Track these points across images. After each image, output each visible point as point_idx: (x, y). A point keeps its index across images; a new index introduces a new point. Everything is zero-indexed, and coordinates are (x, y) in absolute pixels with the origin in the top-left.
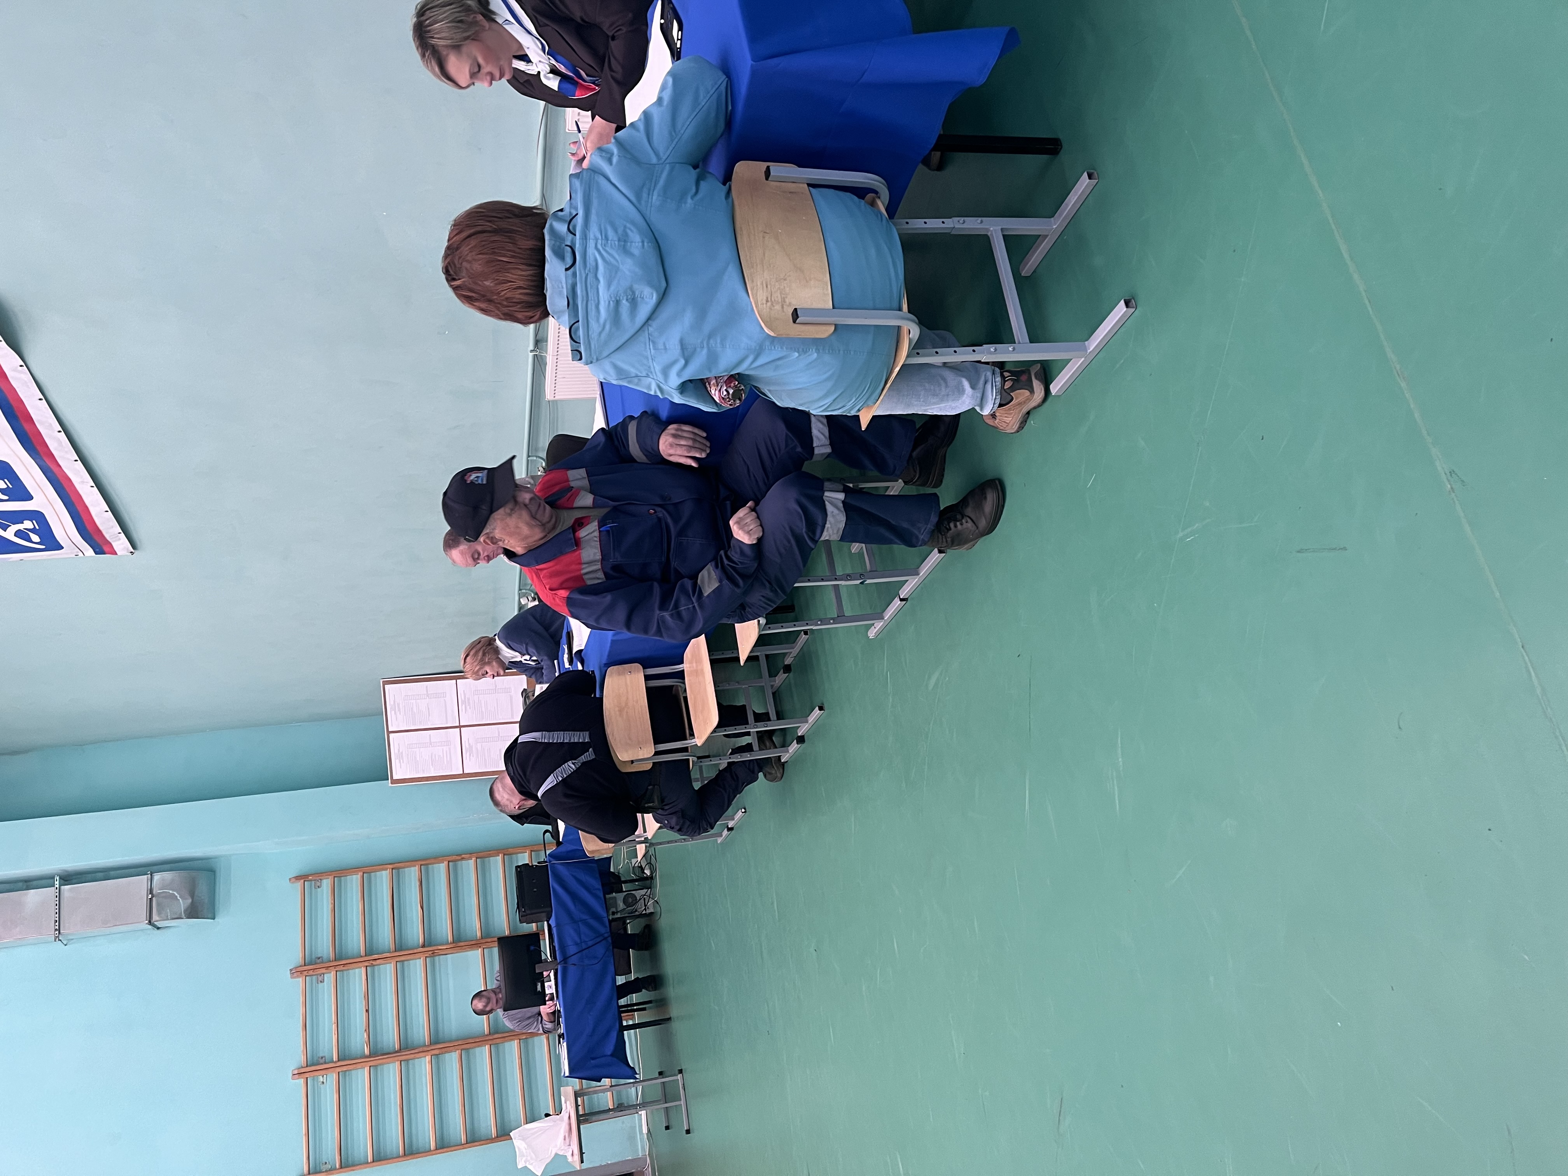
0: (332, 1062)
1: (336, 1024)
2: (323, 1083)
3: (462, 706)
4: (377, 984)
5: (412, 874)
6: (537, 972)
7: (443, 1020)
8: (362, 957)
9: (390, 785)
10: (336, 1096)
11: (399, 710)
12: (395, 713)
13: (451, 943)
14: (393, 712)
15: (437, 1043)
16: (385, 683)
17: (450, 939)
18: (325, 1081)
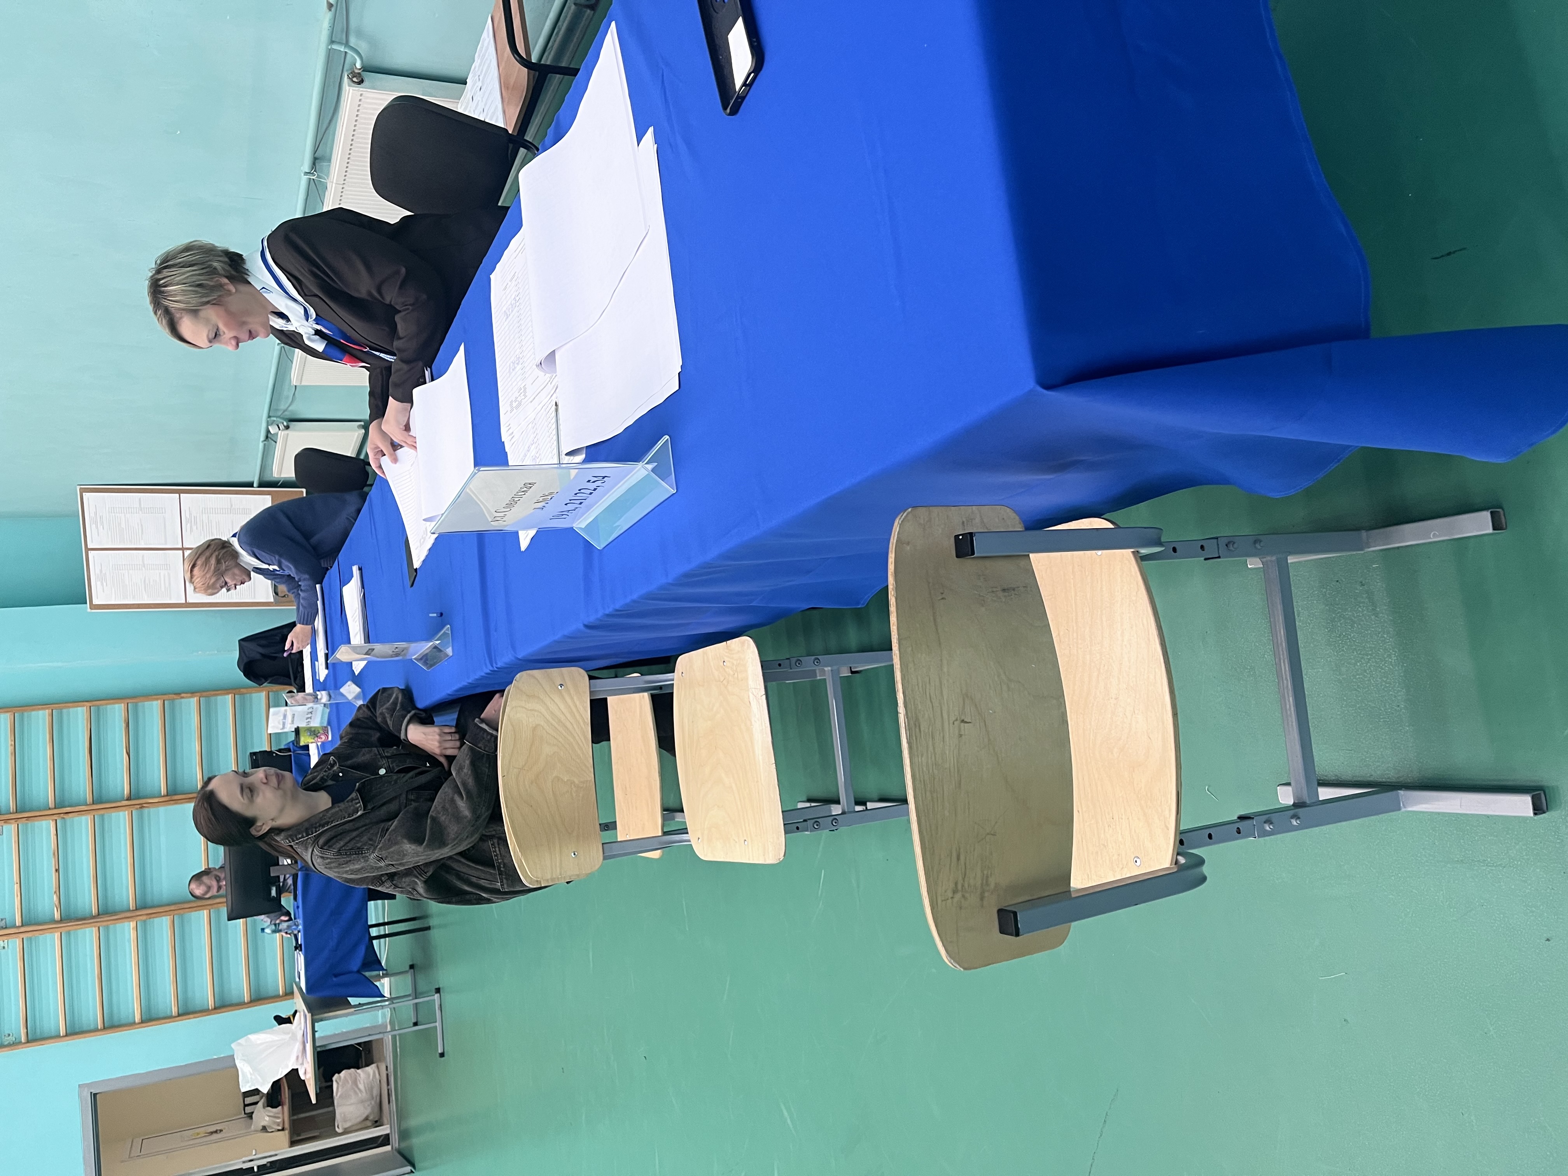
0: (14, 926)
1: (19, 884)
2: (4, 948)
3: (187, 525)
4: (69, 841)
5: (116, 712)
6: (272, 875)
7: (152, 880)
8: (50, 809)
9: (89, 610)
10: (19, 964)
11: (102, 524)
12: (97, 527)
13: (164, 796)
14: (94, 526)
15: (145, 907)
16: (83, 491)
17: (163, 791)
18: (6, 946)
